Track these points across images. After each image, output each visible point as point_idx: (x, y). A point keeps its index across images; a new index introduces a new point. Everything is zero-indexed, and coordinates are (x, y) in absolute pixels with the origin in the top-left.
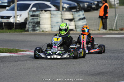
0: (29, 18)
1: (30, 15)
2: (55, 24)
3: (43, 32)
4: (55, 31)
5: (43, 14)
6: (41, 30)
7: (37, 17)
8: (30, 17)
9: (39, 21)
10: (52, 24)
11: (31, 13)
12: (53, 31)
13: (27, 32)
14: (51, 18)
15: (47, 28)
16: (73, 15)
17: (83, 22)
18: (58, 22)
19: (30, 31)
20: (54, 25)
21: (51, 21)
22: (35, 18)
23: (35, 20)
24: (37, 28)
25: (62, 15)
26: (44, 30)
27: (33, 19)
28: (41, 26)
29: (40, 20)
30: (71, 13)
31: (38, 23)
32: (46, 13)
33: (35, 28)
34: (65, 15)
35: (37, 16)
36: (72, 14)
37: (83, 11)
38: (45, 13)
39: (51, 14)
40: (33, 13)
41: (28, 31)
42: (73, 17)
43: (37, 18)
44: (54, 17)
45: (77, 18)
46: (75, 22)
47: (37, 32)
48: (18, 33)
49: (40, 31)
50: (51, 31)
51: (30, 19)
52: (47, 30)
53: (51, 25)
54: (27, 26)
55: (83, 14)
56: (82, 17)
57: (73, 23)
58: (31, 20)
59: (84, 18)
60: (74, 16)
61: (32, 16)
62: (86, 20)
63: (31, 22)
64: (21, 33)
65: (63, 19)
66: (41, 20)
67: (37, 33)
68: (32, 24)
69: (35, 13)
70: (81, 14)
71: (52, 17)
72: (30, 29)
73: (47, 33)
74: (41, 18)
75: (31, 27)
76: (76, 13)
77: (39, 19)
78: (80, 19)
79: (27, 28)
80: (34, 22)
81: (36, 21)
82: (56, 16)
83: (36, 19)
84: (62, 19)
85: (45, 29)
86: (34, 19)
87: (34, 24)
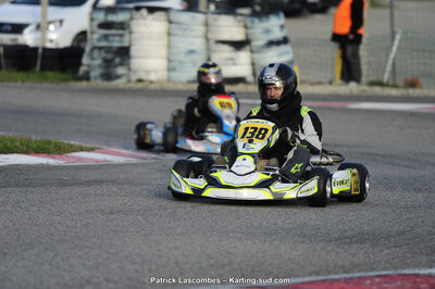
0: (92, 33)
1: (96, 23)
2: (182, 57)
3: (140, 85)
4: (182, 83)
5: (141, 22)
6: (134, 78)
7: (120, 32)
8: (95, 28)
9: (126, 44)
10: (171, 58)
11: (101, 17)
12: (175, 83)
13: (84, 83)
14: (169, 34)
15: (155, 71)
16: (246, 27)
17: (281, 55)
18: (192, 52)
19: (95, 78)
20: (181, 62)
21: (169, 47)
22: (114, 35)
23: (113, 41)
24: (120, 71)
25: (207, 24)
26: (144, 77)
27: (106, 37)
28: (135, 63)
29: (130, 40)
30: (240, 21)
31: (124, 53)
32: (154, 19)
33: (112, 70)
34: (218, 26)
35: (122, 26)
36: (242, 24)
37: (282, 15)
38: (151, 17)
39: (170, 22)
40: (106, 15)
41: (86, 77)
42: (247, 35)
43: (121, 36)
44: (180, 32)
45: (259, 40)
46: (252, 52)
47: (120, 83)
48: (53, 86)
49: (129, 81)
50: (169, 80)
51: (95, 38)
52: (153, 77)
53: (169, 61)
54: (85, 60)
55: (282, 27)
56: (277, 34)
57: (244, 56)
58: (99, 40)
59: (285, 41)
60: (249, 31)
61: (105, 25)
62: (293, 46)
63: (100, 48)
64: (62, 85)
65: (212, 42)
66: (133, 42)
67: (121, 86)
68: (103, 54)
69: (113, 18)
70: (275, 25)
71: (172, 32)
72: (96, 73)
73: (153, 87)
74: (134, 36)
75: (99, 66)
76: (256, 20)
77: (126, 38)
78: (271, 44)
79: (82, 69)
80: (108, 50)
81: (116, 44)
82: (186, 30)
83: (117, 38)
84: (207, 39)
85: (148, 72)
86: (111, 38)
87: (109, 56)
